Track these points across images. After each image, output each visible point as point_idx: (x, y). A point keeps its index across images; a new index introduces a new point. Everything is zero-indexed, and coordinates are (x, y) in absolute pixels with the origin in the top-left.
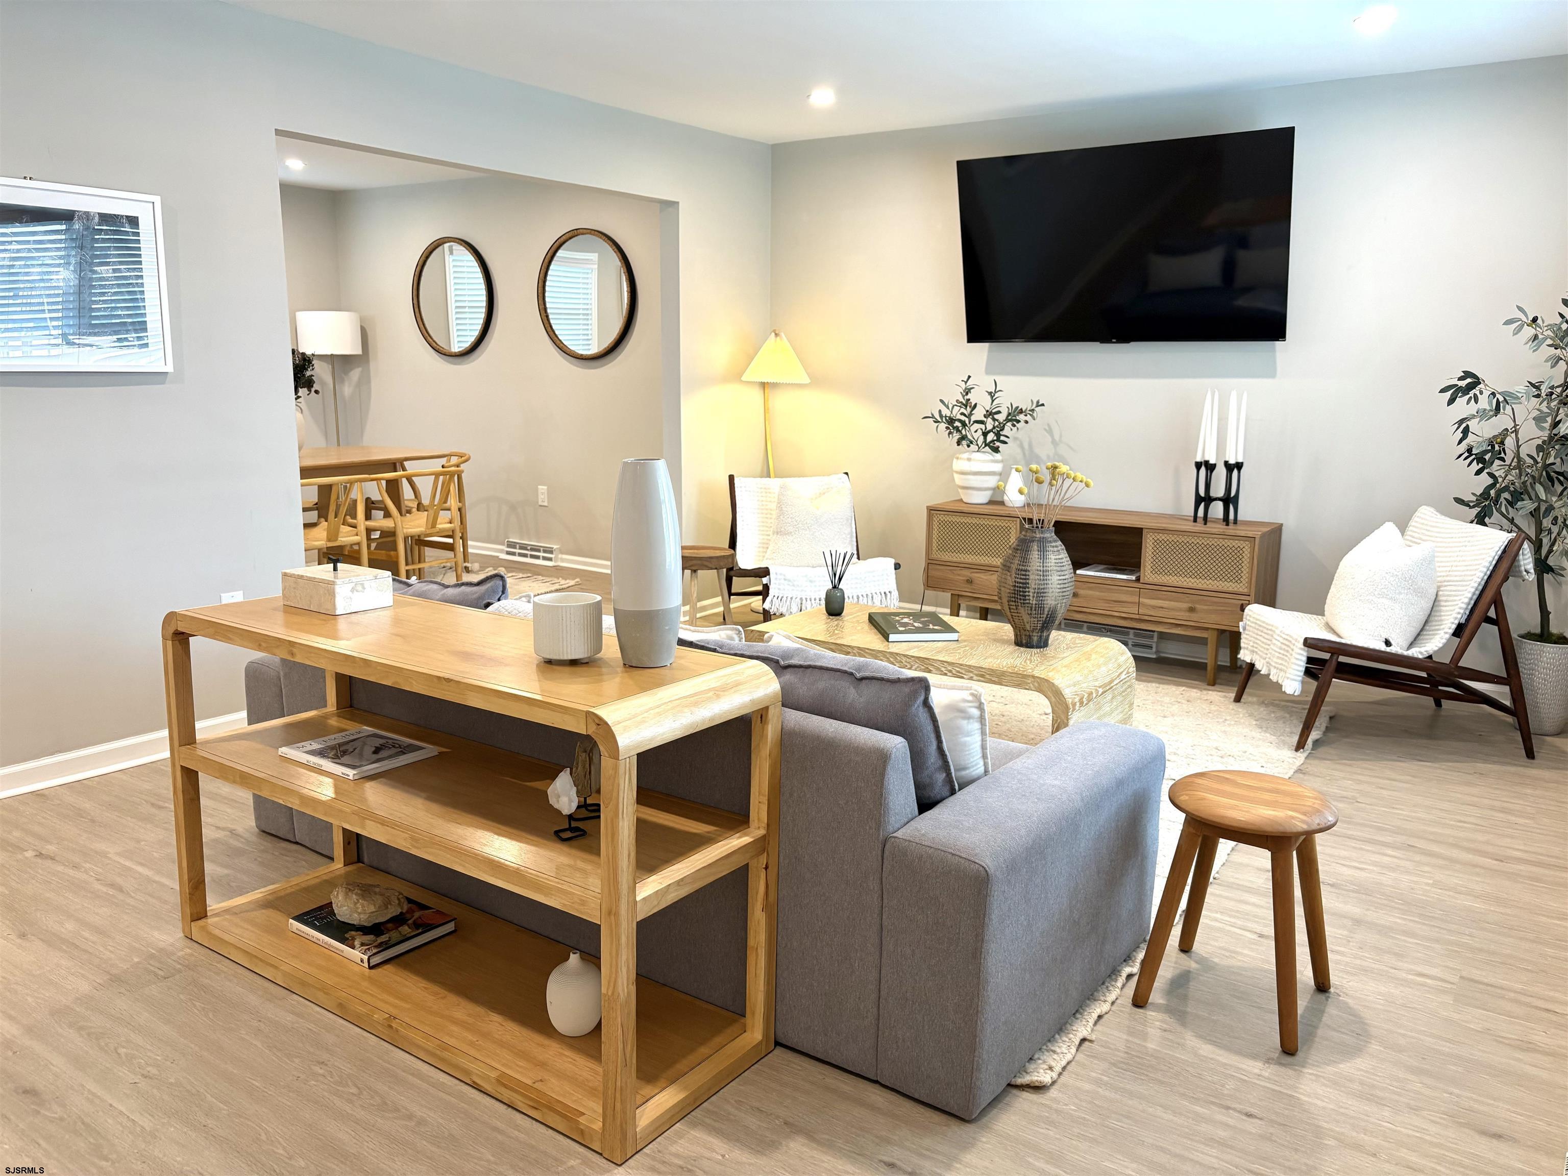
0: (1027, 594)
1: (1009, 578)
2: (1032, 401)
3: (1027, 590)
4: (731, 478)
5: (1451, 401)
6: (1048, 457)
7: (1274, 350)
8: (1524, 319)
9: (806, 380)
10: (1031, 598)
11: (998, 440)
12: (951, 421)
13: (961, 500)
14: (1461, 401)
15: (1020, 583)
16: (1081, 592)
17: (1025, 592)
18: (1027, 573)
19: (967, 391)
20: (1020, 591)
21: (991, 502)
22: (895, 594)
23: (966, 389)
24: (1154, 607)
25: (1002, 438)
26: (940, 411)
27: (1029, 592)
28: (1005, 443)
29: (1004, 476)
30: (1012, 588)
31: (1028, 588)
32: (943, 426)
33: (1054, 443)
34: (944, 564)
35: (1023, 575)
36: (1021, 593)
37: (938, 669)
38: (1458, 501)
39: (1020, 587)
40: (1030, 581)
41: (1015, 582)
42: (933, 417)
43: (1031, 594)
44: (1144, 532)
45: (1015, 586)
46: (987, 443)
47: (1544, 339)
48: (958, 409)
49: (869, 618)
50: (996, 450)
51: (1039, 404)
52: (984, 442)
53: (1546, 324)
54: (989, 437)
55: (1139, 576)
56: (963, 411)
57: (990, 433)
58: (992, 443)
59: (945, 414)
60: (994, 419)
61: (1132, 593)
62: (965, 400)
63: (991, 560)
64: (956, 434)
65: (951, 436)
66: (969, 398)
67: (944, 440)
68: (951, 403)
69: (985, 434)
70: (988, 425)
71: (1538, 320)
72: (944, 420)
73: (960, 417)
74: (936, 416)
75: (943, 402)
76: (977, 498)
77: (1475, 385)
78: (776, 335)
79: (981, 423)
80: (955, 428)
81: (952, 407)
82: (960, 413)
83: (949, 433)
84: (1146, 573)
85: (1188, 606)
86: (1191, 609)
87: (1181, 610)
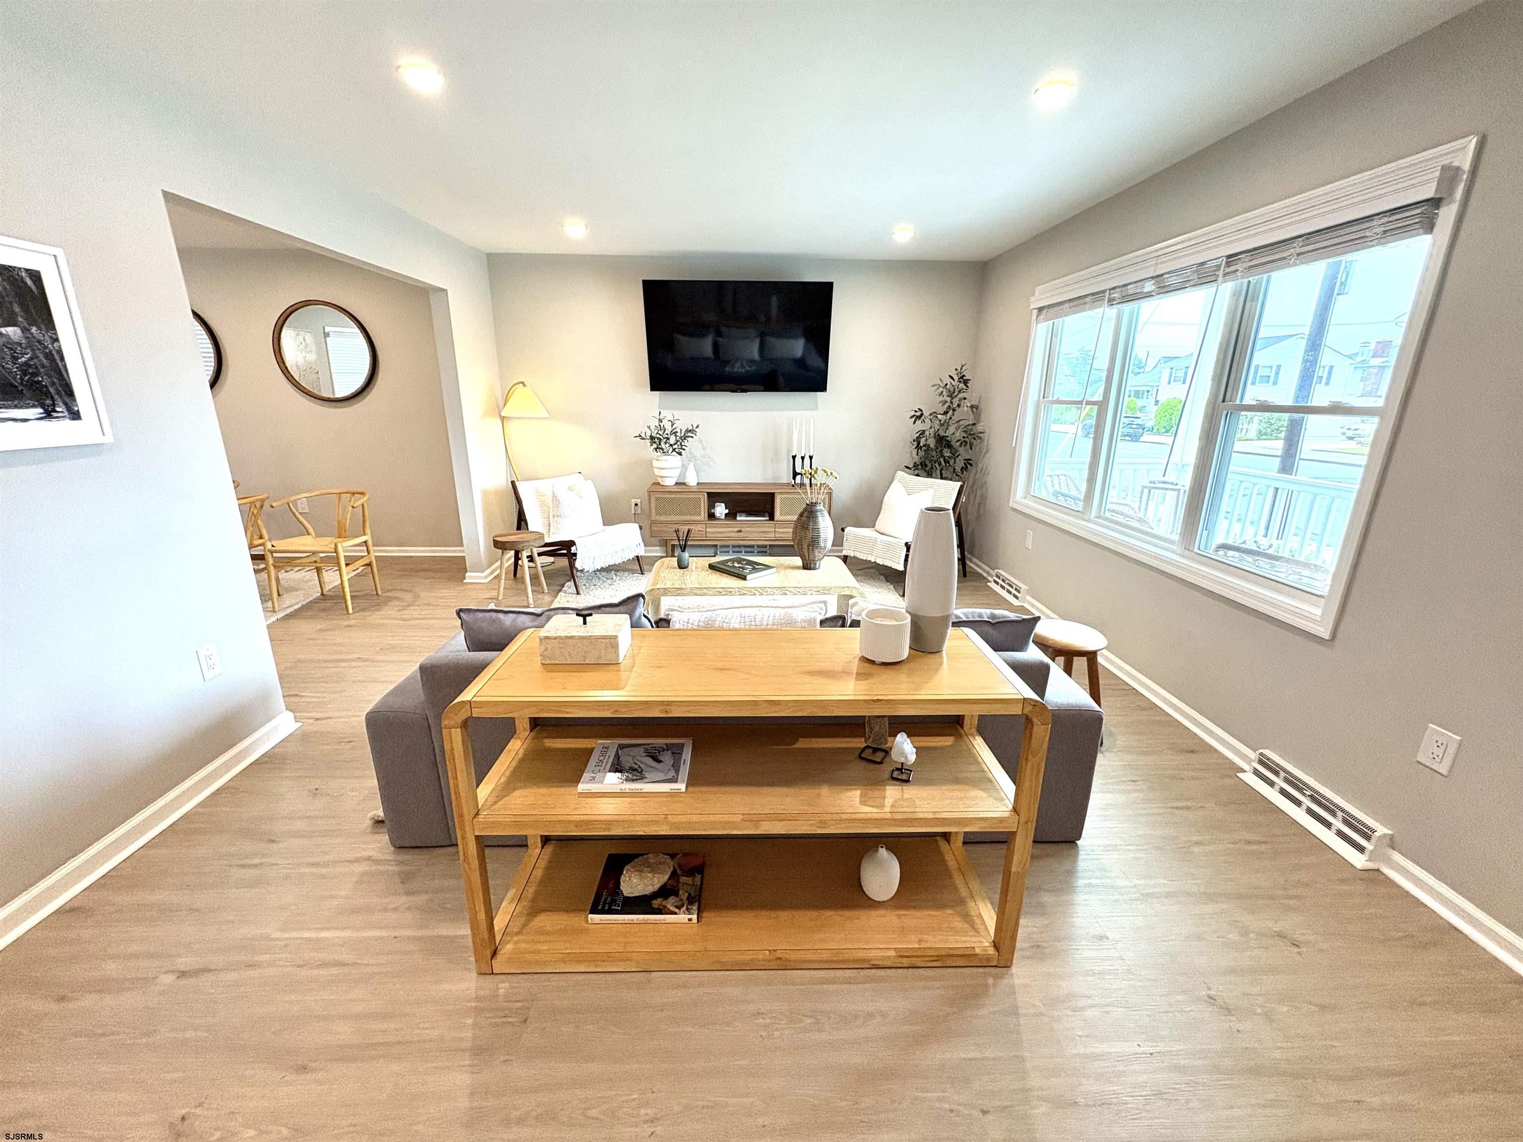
1: (807, 533)
2: (692, 425)
4: (513, 483)
5: (914, 422)
6: (701, 456)
7: (816, 396)
9: (547, 415)
10: (821, 542)
11: (681, 449)
12: (652, 438)
13: (659, 484)
14: (919, 422)
15: (815, 535)
16: (742, 529)
17: (818, 539)
18: (819, 530)
19: (661, 421)
20: (815, 540)
21: (677, 484)
22: (642, 544)
23: (660, 419)
24: (783, 533)
25: (683, 447)
26: (645, 433)
28: (684, 449)
29: (684, 467)
30: (810, 538)
31: (820, 537)
32: (648, 442)
33: (704, 448)
34: (661, 523)
35: (816, 530)
37: (791, 592)
38: (907, 467)
39: (816, 538)
40: (820, 533)
41: (812, 534)
42: (640, 436)
44: (776, 494)
45: (812, 538)
46: (674, 450)
47: (944, 393)
48: (656, 431)
49: (712, 567)
50: (680, 454)
51: (697, 427)
52: (671, 450)
53: (948, 387)
54: (674, 447)
55: (772, 518)
56: (660, 432)
57: (675, 444)
58: (677, 450)
59: (648, 434)
60: (676, 436)
61: (772, 527)
62: (660, 426)
63: (689, 518)
64: (655, 446)
65: (652, 447)
66: (662, 425)
67: (648, 449)
68: (653, 428)
69: (671, 445)
70: (672, 440)
71: (946, 385)
72: (648, 437)
73: (658, 436)
74: (643, 435)
75: (649, 427)
76: (670, 482)
77: (922, 415)
78: (524, 385)
79: (668, 439)
80: (655, 443)
81: (653, 430)
82: (657, 433)
83: (652, 445)
84: (778, 516)
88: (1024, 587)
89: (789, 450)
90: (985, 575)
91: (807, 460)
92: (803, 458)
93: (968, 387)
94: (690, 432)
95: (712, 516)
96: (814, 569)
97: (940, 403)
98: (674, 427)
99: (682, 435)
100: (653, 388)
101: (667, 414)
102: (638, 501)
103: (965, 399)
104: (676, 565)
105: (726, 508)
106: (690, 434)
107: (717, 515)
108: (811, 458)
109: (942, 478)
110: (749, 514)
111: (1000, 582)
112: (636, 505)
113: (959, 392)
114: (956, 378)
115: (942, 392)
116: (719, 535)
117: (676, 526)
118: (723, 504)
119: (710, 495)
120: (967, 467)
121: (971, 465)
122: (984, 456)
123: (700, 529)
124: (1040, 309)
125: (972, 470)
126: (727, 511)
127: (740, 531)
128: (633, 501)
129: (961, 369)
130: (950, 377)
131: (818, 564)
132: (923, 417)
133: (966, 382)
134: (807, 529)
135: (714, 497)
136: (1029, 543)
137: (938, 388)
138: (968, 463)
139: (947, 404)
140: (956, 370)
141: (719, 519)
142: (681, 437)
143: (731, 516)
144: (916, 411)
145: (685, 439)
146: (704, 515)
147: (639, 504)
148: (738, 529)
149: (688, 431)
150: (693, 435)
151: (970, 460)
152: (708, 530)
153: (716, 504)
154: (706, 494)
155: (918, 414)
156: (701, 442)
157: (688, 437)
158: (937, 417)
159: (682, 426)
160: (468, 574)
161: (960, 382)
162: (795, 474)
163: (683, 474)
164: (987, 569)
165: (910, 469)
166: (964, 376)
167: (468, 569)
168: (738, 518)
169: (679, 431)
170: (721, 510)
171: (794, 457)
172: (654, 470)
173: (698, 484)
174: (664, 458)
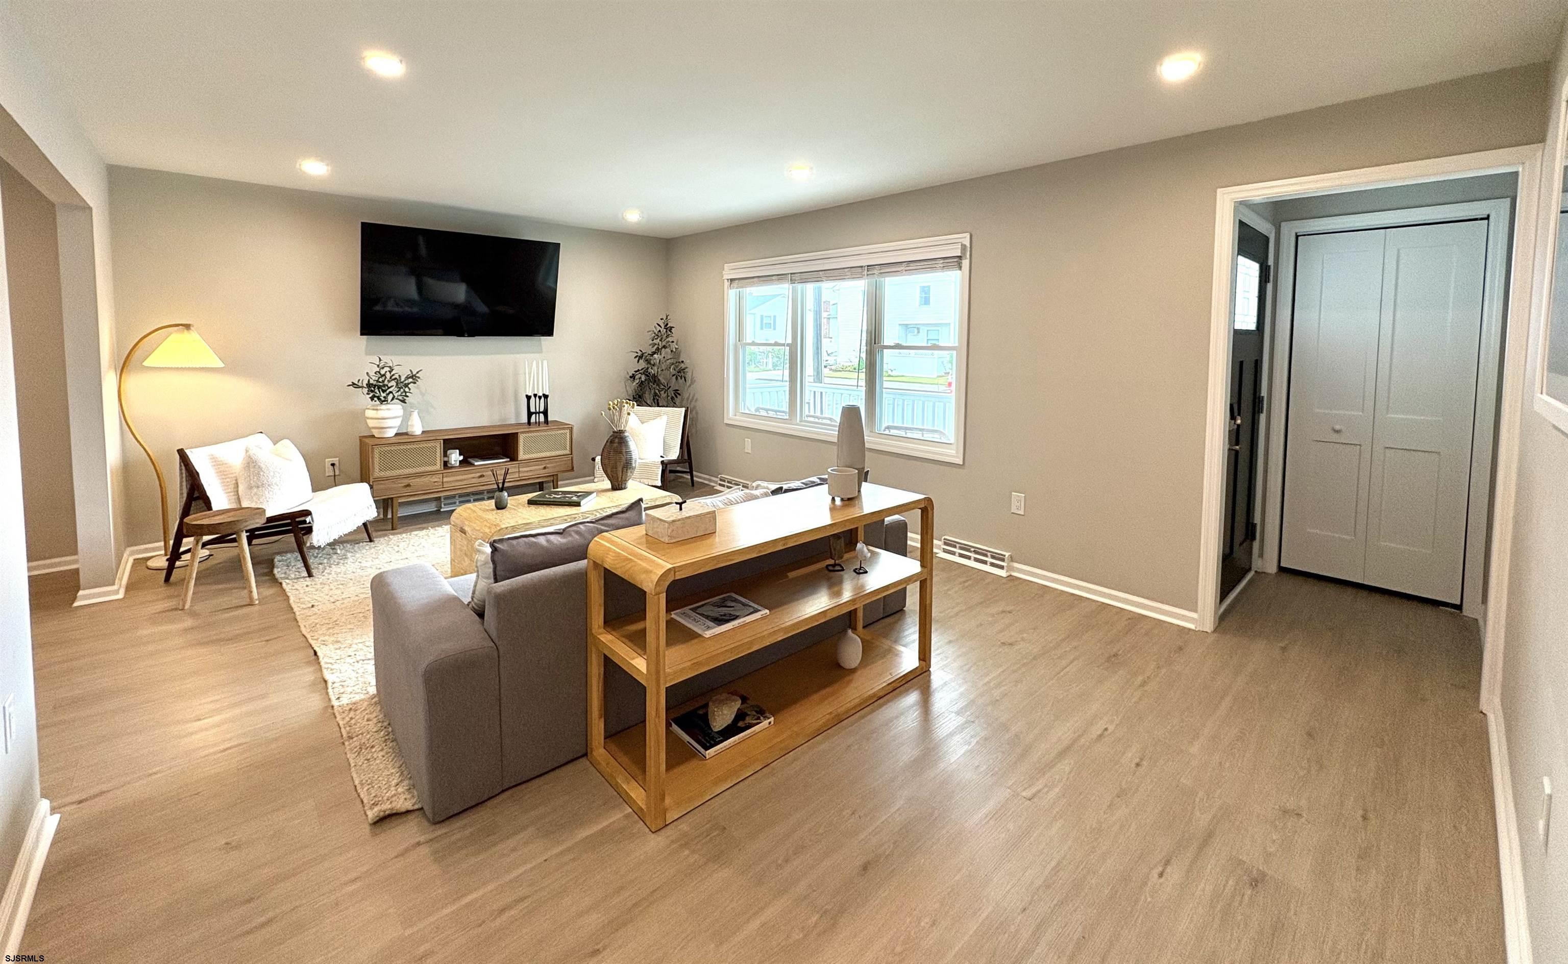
2: (412, 370)
4: (180, 449)
5: (638, 361)
7: (543, 340)
8: (653, 331)
11: (403, 396)
12: (369, 385)
13: (376, 437)
14: (641, 361)
16: (484, 474)
21: (397, 434)
23: (380, 364)
24: (527, 472)
25: (407, 394)
26: (363, 380)
28: (407, 396)
29: (406, 418)
32: (366, 390)
34: (388, 479)
38: (629, 400)
42: (355, 384)
44: (516, 435)
46: (392, 398)
47: (655, 337)
48: (375, 379)
49: (531, 502)
50: (403, 401)
51: (418, 373)
52: (389, 398)
53: (658, 332)
54: (393, 394)
55: (515, 458)
56: (378, 380)
57: (395, 392)
58: (398, 398)
59: (365, 382)
60: (396, 383)
61: (515, 467)
62: (380, 372)
63: (422, 469)
65: (370, 396)
67: (363, 398)
68: (372, 374)
70: (393, 387)
71: (656, 331)
72: (365, 386)
73: (376, 383)
74: (359, 384)
75: (368, 374)
76: (391, 433)
77: (640, 356)
80: (372, 391)
81: (371, 378)
83: (369, 394)
84: (522, 455)
85: (543, 466)
86: (545, 468)
87: (540, 469)
92: (540, 398)
93: (673, 333)
95: (446, 464)
96: (625, 488)
97: (651, 345)
98: (393, 373)
99: (403, 381)
100: (364, 333)
101: (386, 360)
102: (335, 460)
103: (670, 342)
104: (494, 507)
105: (460, 454)
106: (410, 380)
107: (452, 463)
108: (544, 396)
109: (658, 406)
110: (483, 458)
111: (726, 484)
112: (333, 465)
113: (667, 336)
114: (662, 325)
115: (653, 336)
116: (457, 484)
117: (406, 481)
118: (458, 451)
119: (446, 441)
120: (676, 397)
121: (679, 394)
122: (690, 386)
123: (436, 480)
126: (461, 458)
127: (480, 477)
128: (329, 461)
129: (664, 318)
130: (658, 324)
132: (643, 357)
133: (671, 329)
135: (449, 444)
136: (748, 449)
137: (651, 333)
138: (676, 394)
139: (657, 347)
140: (661, 319)
141: (452, 467)
142: (400, 384)
143: (468, 462)
144: (637, 353)
145: (406, 385)
146: (439, 466)
147: (337, 464)
148: (479, 474)
149: (409, 377)
150: (416, 381)
151: (677, 390)
152: (445, 480)
153: (451, 451)
154: (442, 441)
156: (423, 387)
157: (409, 383)
158: (649, 359)
159: (402, 372)
160: (82, 593)
161: (666, 329)
162: (530, 414)
163: (405, 423)
164: (708, 477)
166: (668, 324)
167: (84, 585)
168: (476, 464)
169: (399, 377)
170: (455, 457)
171: (529, 398)
172: (368, 421)
173: (423, 432)
174: (383, 407)
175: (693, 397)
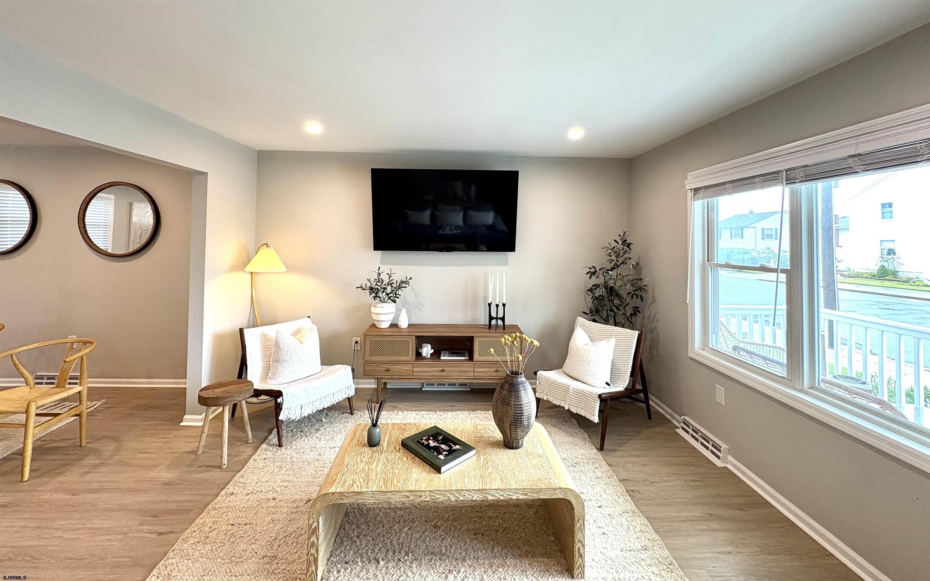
0: (523, 419)
1: (510, 410)
2: (406, 277)
3: (523, 417)
4: (242, 330)
5: (590, 277)
6: (413, 302)
7: (507, 255)
8: (610, 247)
9: (285, 270)
10: (525, 421)
11: (396, 297)
12: (371, 289)
13: (377, 327)
14: (594, 277)
15: (519, 413)
16: (445, 368)
17: (522, 418)
18: (522, 406)
19: (379, 274)
20: (519, 419)
21: (390, 326)
23: (378, 273)
24: (481, 372)
25: (397, 296)
26: (366, 284)
27: (524, 418)
28: (398, 298)
30: (513, 417)
31: (523, 416)
32: (368, 291)
33: (416, 296)
35: (519, 408)
36: (519, 420)
38: (584, 313)
39: (519, 416)
40: (524, 411)
41: (515, 413)
42: (361, 287)
43: (525, 419)
44: (475, 337)
45: (515, 416)
46: (389, 298)
47: (612, 254)
48: (375, 283)
49: (404, 445)
50: (394, 301)
51: (411, 279)
52: (387, 298)
53: (615, 249)
54: (390, 296)
55: (471, 358)
56: (378, 284)
57: (391, 293)
58: (392, 298)
59: (369, 285)
60: (392, 287)
61: (470, 367)
62: (379, 278)
63: (399, 358)
64: (373, 295)
65: (371, 296)
66: (380, 277)
67: (367, 297)
68: (372, 280)
69: (387, 294)
70: (389, 290)
71: (614, 247)
72: (368, 288)
73: (376, 287)
74: (364, 286)
75: (369, 280)
76: (385, 325)
77: (596, 271)
78: (268, 246)
79: (385, 289)
80: (373, 292)
81: (372, 282)
82: (376, 284)
83: (371, 294)
84: (476, 356)
85: (495, 369)
86: (496, 371)
87: (492, 372)
88: (724, 446)
89: (486, 298)
90: (668, 416)
91: (501, 308)
92: (497, 306)
93: (631, 249)
94: (403, 284)
95: (419, 355)
96: (517, 448)
97: (607, 261)
98: (391, 279)
99: (398, 285)
100: (376, 248)
101: (385, 269)
102: (358, 339)
103: (630, 259)
105: (432, 348)
106: (404, 285)
107: (424, 354)
108: (504, 305)
109: (614, 324)
111: (691, 432)
113: (624, 253)
114: (620, 242)
115: (610, 253)
116: (424, 374)
117: (387, 366)
118: (429, 346)
119: (418, 338)
120: (636, 314)
121: (639, 312)
122: (651, 305)
123: (408, 368)
124: (696, 190)
125: (639, 316)
126: (433, 351)
127: (443, 371)
128: (355, 339)
129: (624, 235)
130: (615, 241)
131: (520, 442)
132: (597, 273)
133: (629, 245)
134: (509, 405)
135: (421, 341)
136: (721, 398)
137: (607, 250)
138: (636, 311)
139: (614, 263)
140: (619, 236)
141: (425, 358)
142: (395, 288)
143: (436, 355)
144: (590, 268)
145: (400, 289)
146: (412, 355)
147: (359, 342)
148: (441, 369)
149: (402, 282)
150: (407, 285)
151: (638, 308)
152: (415, 369)
153: (424, 345)
154: (414, 337)
155: (593, 270)
156: (413, 290)
157: (403, 287)
158: (608, 273)
159: (397, 278)
160: (186, 417)
161: (624, 245)
162: (491, 318)
163: (397, 317)
164: (670, 411)
165: (587, 314)
166: (626, 240)
167: (187, 413)
168: (442, 358)
169: (395, 282)
170: (427, 350)
171: (490, 305)
172: (372, 314)
173: (410, 325)
174: (381, 305)
175: (654, 317)
